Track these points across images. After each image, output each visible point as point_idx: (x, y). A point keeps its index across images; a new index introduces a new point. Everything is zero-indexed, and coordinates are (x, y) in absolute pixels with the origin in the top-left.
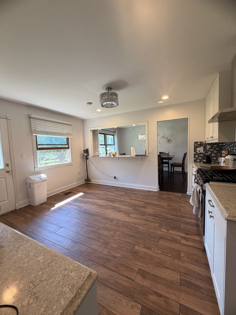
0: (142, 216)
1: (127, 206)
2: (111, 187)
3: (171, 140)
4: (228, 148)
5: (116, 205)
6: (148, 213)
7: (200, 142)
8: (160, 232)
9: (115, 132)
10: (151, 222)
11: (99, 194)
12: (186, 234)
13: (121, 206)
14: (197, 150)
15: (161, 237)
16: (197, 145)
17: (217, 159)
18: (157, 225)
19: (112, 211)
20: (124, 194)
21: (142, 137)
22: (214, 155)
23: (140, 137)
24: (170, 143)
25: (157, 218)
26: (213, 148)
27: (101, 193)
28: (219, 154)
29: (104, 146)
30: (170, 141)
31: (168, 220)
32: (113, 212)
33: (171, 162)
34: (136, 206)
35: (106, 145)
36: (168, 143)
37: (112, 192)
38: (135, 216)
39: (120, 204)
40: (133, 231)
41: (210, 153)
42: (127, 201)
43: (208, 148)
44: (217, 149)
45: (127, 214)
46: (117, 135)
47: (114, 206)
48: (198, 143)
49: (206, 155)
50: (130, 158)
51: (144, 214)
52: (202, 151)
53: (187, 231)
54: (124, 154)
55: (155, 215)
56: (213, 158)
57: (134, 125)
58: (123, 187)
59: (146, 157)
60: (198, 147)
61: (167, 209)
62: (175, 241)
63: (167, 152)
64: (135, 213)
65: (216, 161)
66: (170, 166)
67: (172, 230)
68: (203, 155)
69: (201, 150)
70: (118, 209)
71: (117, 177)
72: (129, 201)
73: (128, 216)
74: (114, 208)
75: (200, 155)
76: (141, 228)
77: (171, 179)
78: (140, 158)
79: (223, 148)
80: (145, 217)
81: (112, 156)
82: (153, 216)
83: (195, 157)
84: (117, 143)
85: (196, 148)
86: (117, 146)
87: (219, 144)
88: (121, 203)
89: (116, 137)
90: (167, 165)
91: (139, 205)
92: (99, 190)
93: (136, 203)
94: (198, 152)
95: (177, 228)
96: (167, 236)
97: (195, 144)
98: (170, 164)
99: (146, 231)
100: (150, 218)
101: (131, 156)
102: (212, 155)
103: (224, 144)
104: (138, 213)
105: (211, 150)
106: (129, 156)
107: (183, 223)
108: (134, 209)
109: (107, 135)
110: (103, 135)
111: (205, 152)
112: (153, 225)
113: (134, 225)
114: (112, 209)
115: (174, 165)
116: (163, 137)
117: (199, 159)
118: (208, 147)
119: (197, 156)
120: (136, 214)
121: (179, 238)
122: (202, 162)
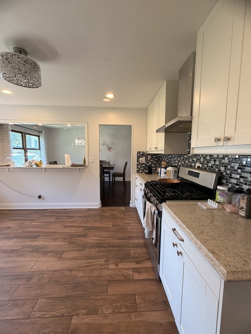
0: (81, 251)
1: (59, 240)
2: (33, 212)
3: (112, 148)
4: (165, 159)
5: (40, 243)
6: (90, 245)
7: (142, 152)
8: (108, 273)
9: (42, 132)
10: (94, 258)
11: (9, 228)
12: (138, 263)
13: (48, 243)
14: (140, 160)
15: (109, 281)
16: (139, 155)
17: (156, 170)
18: (102, 261)
19: (31, 257)
20: (54, 220)
21: (80, 142)
22: (154, 165)
23: (77, 141)
24: (111, 151)
25: (101, 249)
26: (153, 158)
27: (12, 226)
28: (157, 164)
29: (23, 151)
30: (110, 149)
31: (116, 248)
32: (32, 259)
33: (112, 172)
34: (72, 236)
35: (25, 149)
36: (109, 151)
37: (35, 220)
38: (70, 255)
39: (46, 240)
40: (68, 286)
41: (151, 163)
42: (58, 231)
43: (149, 159)
44: (156, 159)
45: (58, 254)
46: (45, 136)
47: (37, 246)
48: (141, 153)
49: (147, 165)
50: (63, 168)
51: (84, 247)
52: (144, 162)
53: (137, 257)
54: (55, 163)
55: (99, 246)
56: (153, 168)
57: (69, 125)
58: (53, 209)
59: (85, 168)
60: (141, 157)
61: (113, 231)
62: (127, 280)
63: (108, 161)
64: (72, 249)
65: (155, 172)
66: (111, 176)
67: (121, 262)
68: (144, 165)
69: (143, 160)
70: (42, 250)
71: (43, 196)
72: (62, 231)
73: (60, 258)
74: (36, 250)
75: (142, 165)
76: (81, 274)
77: (112, 190)
78: (78, 169)
79: (160, 158)
80: (86, 252)
81: (35, 166)
82: (97, 247)
83: (138, 168)
84: (44, 147)
85: (138, 157)
86: (44, 151)
87: (158, 155)
88: (48, 237)
89: (43, 140)
90: (107, 175)
91: (77, 234)
92: (11, 220)
93: (73, 231)
94: (141, 162)
95: (126, 258)
96: (117, 276)
97: (138, 154)
98: (111, 174)
99: (89, 277)
100: (93, 251)
101: (64, 166)
102: (152, 165)
103: (162, 155)
104: (76, 249)
105: (151, 160)
106: (61, 166)
107: (132, 247)
108: (70, 243)
109: (27, 135)
110: (20, 134)
111: (146, 162)
112: (98, 263)
113: (69, 273)
114: (32, 252)
115: (115, 175)
116: (104, 144)
117: (141, 169)
118: (149, 157)
119: (140, 166)
120: (73, 251)
121: (131, 272)
122: (144, 172)
